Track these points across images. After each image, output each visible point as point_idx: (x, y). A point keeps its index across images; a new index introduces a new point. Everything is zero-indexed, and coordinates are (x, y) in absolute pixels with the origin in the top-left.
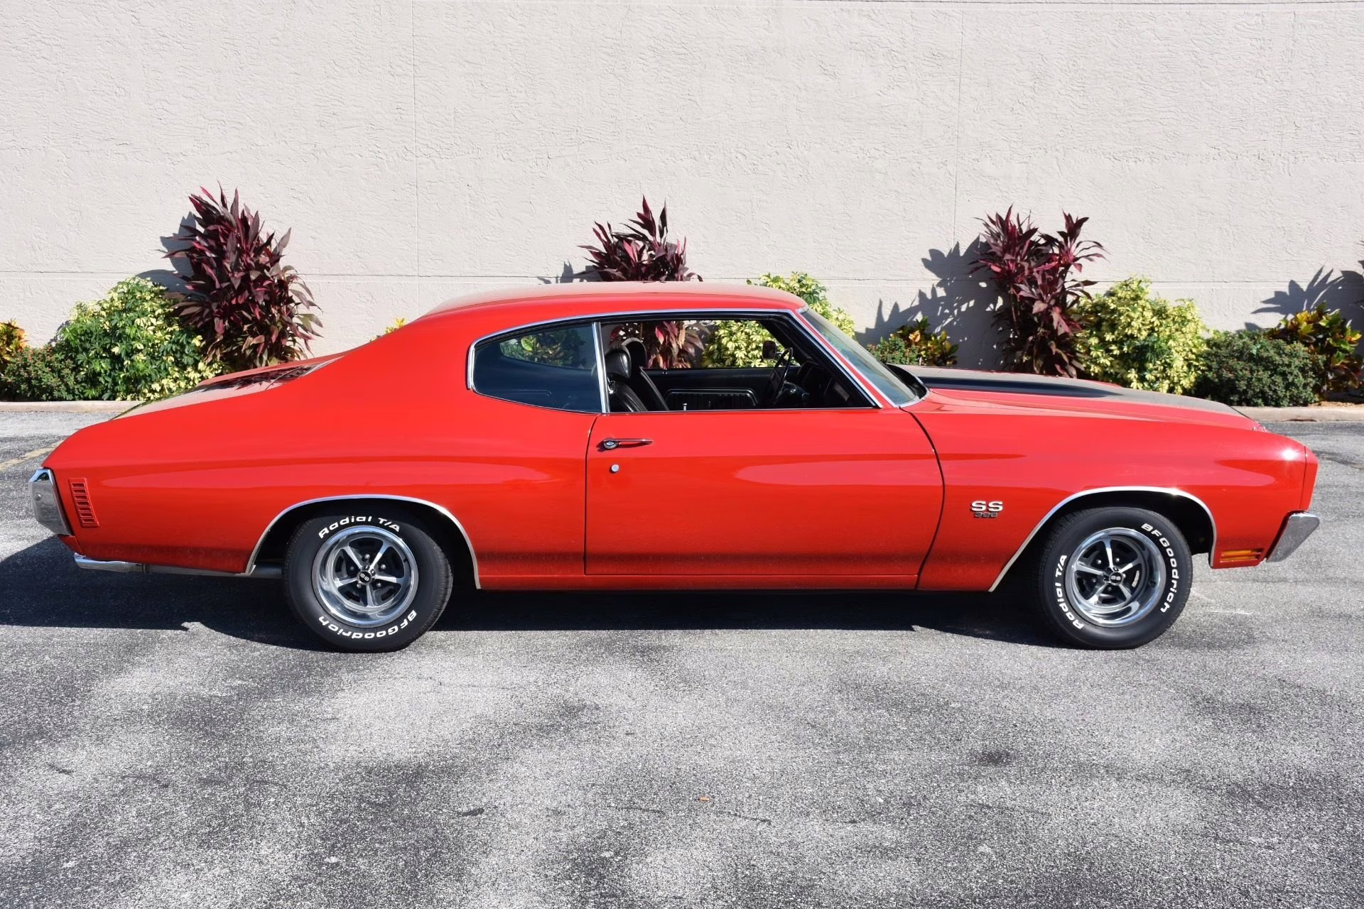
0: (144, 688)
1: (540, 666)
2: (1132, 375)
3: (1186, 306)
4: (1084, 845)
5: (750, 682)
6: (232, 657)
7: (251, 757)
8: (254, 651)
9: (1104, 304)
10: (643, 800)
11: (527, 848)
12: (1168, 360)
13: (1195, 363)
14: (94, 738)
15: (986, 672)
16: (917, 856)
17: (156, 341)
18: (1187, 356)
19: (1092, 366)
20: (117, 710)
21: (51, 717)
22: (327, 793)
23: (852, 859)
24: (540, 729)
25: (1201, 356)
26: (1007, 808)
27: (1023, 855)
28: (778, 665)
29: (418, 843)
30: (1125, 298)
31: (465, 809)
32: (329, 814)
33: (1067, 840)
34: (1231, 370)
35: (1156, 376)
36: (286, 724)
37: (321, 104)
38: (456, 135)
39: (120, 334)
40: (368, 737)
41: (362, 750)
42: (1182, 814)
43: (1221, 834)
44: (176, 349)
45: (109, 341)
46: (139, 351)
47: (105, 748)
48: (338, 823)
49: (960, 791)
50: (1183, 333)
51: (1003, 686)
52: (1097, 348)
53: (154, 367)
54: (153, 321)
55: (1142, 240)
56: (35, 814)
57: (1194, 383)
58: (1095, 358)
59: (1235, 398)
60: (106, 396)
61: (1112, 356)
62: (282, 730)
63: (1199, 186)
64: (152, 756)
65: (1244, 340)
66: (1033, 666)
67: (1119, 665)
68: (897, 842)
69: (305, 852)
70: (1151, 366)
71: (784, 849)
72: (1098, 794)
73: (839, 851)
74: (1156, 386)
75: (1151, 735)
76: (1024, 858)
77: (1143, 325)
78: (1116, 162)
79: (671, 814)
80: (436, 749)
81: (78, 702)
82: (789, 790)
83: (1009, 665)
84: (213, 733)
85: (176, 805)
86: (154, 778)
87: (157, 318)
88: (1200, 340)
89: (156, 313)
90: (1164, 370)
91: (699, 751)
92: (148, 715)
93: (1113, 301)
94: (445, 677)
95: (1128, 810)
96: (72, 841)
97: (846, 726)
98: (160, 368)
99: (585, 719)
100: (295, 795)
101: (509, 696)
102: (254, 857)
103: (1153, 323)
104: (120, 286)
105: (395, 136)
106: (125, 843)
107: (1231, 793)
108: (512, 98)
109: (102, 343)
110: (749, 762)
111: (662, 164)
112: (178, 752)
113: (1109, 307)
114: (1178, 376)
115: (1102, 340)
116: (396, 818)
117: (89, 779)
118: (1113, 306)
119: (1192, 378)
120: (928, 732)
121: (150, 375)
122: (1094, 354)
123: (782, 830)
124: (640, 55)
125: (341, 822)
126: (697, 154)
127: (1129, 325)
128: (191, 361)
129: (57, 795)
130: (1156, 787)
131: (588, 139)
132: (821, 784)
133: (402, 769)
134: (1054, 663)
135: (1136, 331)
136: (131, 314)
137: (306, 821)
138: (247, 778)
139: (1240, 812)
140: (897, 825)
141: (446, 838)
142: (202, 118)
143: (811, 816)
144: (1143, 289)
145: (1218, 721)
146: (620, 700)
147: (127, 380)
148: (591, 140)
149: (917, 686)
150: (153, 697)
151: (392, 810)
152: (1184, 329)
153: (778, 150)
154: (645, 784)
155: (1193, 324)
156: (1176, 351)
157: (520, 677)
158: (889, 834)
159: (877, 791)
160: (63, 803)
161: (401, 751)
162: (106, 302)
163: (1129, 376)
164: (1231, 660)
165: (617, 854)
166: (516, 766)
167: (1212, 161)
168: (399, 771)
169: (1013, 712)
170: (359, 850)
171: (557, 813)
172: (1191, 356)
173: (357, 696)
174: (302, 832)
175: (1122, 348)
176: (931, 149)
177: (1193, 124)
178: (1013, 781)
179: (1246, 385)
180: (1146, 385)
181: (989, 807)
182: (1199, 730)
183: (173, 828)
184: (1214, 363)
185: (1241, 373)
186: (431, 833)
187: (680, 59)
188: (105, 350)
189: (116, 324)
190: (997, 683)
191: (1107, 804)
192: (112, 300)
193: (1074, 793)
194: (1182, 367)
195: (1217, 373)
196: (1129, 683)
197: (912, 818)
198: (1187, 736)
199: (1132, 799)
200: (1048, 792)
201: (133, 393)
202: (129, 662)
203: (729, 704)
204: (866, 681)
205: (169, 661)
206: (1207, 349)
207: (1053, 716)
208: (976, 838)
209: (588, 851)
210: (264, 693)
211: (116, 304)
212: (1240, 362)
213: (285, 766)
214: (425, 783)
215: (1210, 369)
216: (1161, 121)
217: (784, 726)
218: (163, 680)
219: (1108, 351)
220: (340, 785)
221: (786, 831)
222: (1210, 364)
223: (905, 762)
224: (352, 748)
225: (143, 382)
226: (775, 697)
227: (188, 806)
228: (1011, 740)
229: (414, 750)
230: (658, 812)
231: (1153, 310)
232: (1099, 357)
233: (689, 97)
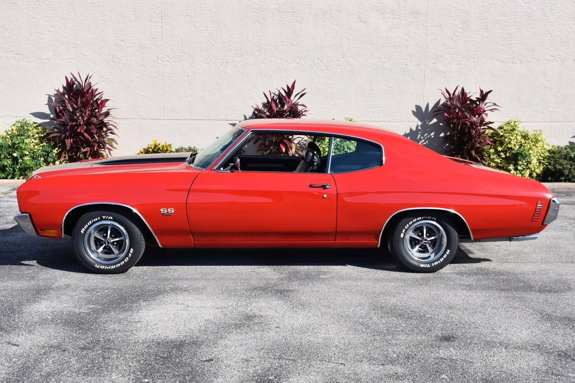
0: (48, 309)
1: (233, 298)
2: (511, 167)
3: (538, 134)
4: (490, 375)
5: (332, 306)
6: (88, 295)
7: (103, 338)
8: (98, 293)
9: (497, 133)
10: (286, 355)
11: (235, 375)
12: (529, 160)
13: (543, 161)
14: (27, 331)
15: (442, 302)
16: (413, 379)
17: (35, 150)
18: (539, 158)
19: (491, 163)
20: (36, 319)
21: (5, 322)
22: (140, 353)
23: (383, 380)
24: (236, 325)
25: (545, 158)
26: (454, 360)
27: (461, 379)
28: (344, 298)
29: (184, 373)
30: (508, 130)
31: (205, 359)
32: (142, 361)
33: (482, 373)
34: (561, 164)
35: (523, 168)
36: (117, 324)
37: (116, 36)
38: (182, 51)
39: (17, 147)
40: (156, 329)
41: (154, 335)
42: (536, 363)
43: (554, 372)
44: (45, 154)
45: (11, 150)
46: (26, 155)
47: (33, 335)
48: (147, 365)
49: (431, 352)
50: (536, 147)
51: (450, 308)
52: (493, 154)
53: (34, 163)
54: (33, 140)
55: (516, 102)
56: (4, 363)
57: (542, 171)
58: (493, 159)
59: (563, 178)
60: (9, 177)
61: (501, 158)
62: (116, 326)
63: (544, 75)
64: (56, 338)
65: (567, 150)
66: (464, 299)
67: (505, 299)
68: (403, 373)
69: (133, 377)
70: (520, 163)
71: (352, 376)
72: (496, 354)
73: (377, 377)
74: (523, 172)
75: (521, 330)
76: (462, 380)
77: (517, 143)
78: (502, 63)
79: (299, 361)
80: (188, 334)
81: (17, 316)
82: (352, 351)
83: (453, 299)
84: (83, 328)
85: (70, 358)
86: (58, 347)
87: (35, 139)
88: (545, 150)
89: (35, 137)
90: (527, 165)
91: (310, 335)
92: (52, 321)
93: (502, 132)
94: (189, 303)
95: (510, 361)
96: (24, 374)
97: (377, 325)
98: (37, 163)
99: (256, 321)
100: (125, 354)
101: (220, 312)
102: (110, 379)
103: (522, 142)
104: (17, 123)
105: (152, 51)
106: (49, 374)
107: (559, 355)
108: (210, 34)
109: (8, 151)
110: (333, 340)
111: (282, 65)
112: (68, 336)
113: (499, 134)
114: (534, 168)
115: (496, 150)
116: (173, 363)
117: (27, 348)
118: (501, 134)
119: (541, 169)
120: (416, 327)
121: (32, 167)
122: (492, 157)
123: (350, 368)
124: (271, 13)
125: (148, 365)
126: (299, 60)
127: (510, 143)
128: (52, 160)
129: (14, 355)
130: (523, 352)
131: (246, 53)
132: (367, 349)
133: (173, 343)
134: (474, 298)
135: (513, 146)
136: (22, 137)
137: (132, 365)
138: (102, 347)
139: (564, 363)
140: (403, 366)
141: (197, 371)
142: (57, 42)
143: (363, 362)
144: (516, 126)
145: (553, 324)
146: (271, 313)
147: (20, 169)
148: (248, 54)
149: (410, 308)
150: (52, 313)
151: (171, 360)
152: (537, 145)
153: (338, 59)
154: (286, 348)
155: (541, 142)
156: (533, 155)
157: (224, 303)
158: (400, 370)
159: (393, 352)
160: (17, 358)
161: (172, 335)
162: (10, 131)
163: (510, 168)
164: (560, 298)
165: (276, 377)
166: (226, 341)
167: (551, 63)
168: (172, 343)
169: (456, 319)
170: (158, 376)
171: (247, 360)
172: (541, 158)
173: (149, 312)
174: (130, 369)
175: (506, 154)
176: (412, 58)
177: (542, 44)
178: (456, 348)
179: (568, 172)
180: (518, 172)
181: (445, 359)
182: (544, 328)
183: (70, 368)
184: (552, 161)
185: (566, 166)
186: (190, 369)
187: (291, 15)
188: (9, 154)
189: (15, 142)
190: (447, 306)
191: (500, 358)
192: (12, 130)
193: (485, 354)
194: (536, 163)
195: (553, 166)
196: (510, 307)
197: (410, 363)
198: (538, 330)
199: (512, 357)
200: (472, 353)
201: (23, 175)
202: (38, 297)
203: (323, 315)
204: (386, 305)
205: (58, 298)
206: (548, 154)
207: (474, 321)
208: (440, 372)
209: (263, 377)
210: (105, 311)
211: (14, 132)
212: (565, 161)
213: (119, 341)
214: (185, 348)
215: (550, 164)
216: (526, 43)
217: (349, 324)
218: (56, 305)
219: (499, 156)
220: (146, 350)
221: (352, 369)
222: (550, 162)
223: (405, 340)
224: (149, 334)
225: (28, 170)
226: (344, 312)
227: (76, 359)
228: (455, 331)
229: (178, 334)
230: (293, 360)
231: (522, 136)
232: (494, 158)
233: (295, 33)
